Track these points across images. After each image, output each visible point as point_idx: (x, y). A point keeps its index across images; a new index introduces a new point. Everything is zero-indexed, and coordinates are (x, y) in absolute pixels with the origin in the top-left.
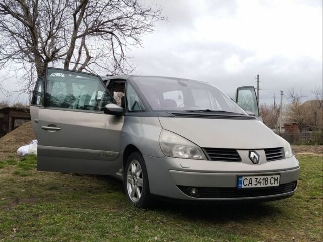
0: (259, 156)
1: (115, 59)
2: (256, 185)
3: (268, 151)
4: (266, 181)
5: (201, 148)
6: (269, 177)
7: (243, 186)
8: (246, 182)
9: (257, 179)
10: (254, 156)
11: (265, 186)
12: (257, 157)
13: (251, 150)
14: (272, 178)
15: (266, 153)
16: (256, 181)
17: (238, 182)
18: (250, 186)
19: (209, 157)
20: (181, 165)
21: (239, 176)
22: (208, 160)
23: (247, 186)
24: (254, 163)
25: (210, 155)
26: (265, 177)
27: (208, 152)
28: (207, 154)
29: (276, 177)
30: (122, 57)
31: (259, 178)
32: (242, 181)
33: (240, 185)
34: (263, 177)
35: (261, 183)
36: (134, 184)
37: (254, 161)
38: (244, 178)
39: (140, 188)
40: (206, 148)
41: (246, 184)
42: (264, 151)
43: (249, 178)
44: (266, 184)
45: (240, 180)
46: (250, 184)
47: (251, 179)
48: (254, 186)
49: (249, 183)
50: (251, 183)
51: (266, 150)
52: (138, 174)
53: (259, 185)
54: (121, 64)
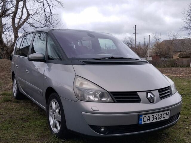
0: (154, 96)
1: (46, 16)
2: (152, 120)
3: (160, 90)
4: (160, 116)
5: (108, 92)
6: (162, 113)
7: (143, 123)
8: (145, 119)
9: (154, 115)
10: (151, 96)
11: (160, 120)
12: (153, 96)
13: (148, 92)
14: (165, 113)
15: (159, 92)
16: (153, 117)
17: (139, 119)
18: (149, 122)
19: (115, 100)
20: (91, 108)
21: (140, 115)
22: (114, 102)
23: (146, 122)
24: (151, 102)
25: (116, 98)
26: (160, 113)
27: (114, 95)
28: (113, 97)
29: (167, 112)
30: (51, 14)
31: (155, 114)
32: (142, 119)
33: (140, 122)
34: (158, 114)
35: (156, 118)
36: (54, 118)
37: (151, 101)
38: (143, 116)
39: (59, 122)
40: (112, 92)
41: (145, 120)
42: (157, 91)
43: (147, 116)
44: (160, 119)
45: (140, 118)
46: (148, 121)
47: (149, 116)
48: (151, 121)
49: (148, 119)
50: (149, 119)
51: (159, 90)
52: (57, 111)
53: (155, 120)
54: (50, 19)
